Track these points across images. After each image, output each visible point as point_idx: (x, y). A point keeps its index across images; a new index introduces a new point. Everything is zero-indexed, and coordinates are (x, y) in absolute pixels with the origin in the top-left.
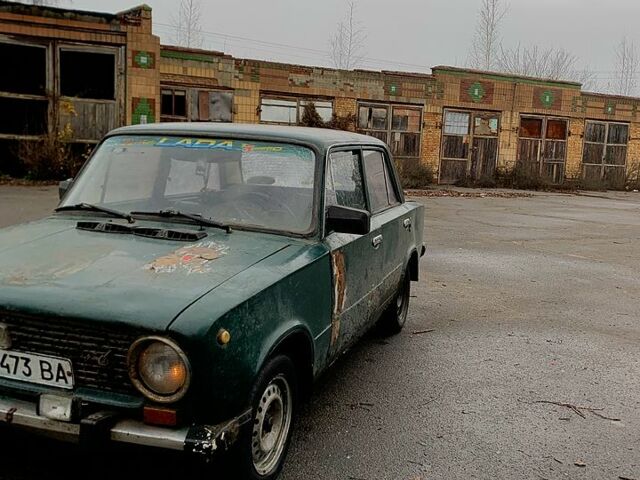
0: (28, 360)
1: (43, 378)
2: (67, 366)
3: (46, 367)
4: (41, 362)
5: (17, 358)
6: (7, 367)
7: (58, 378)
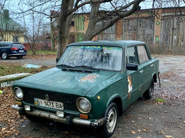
0: (53, 103)
1: (57, 107)
2: (62, 104)
3: (57, 105)
4: (56, 104)
5: (50, 103)
6: (48, 105)
7: (60, 107)
